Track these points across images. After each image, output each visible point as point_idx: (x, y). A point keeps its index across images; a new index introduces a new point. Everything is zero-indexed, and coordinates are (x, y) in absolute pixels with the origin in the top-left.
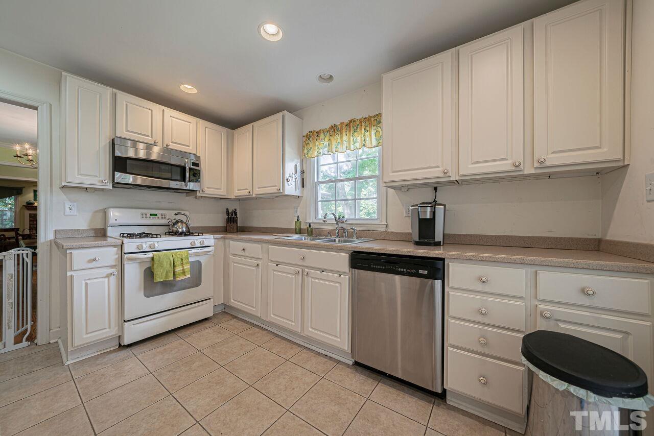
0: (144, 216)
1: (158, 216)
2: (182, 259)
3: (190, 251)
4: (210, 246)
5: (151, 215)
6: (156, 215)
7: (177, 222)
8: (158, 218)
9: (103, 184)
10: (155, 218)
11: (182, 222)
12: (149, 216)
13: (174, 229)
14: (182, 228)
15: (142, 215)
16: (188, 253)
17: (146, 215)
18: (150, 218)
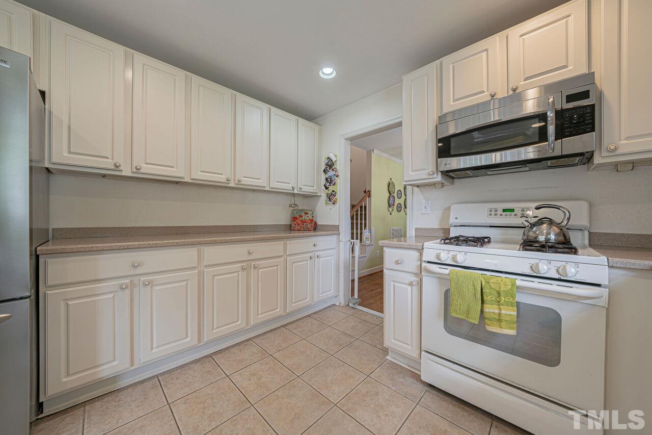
0: (493, 212)
1: (515, 212)
2: (499, 294)
3: (520, 281)
4: (599, 285)
5: (504, 210)
6: (513, 210)
7: (540, 222)
8: (516, 215)
9: (431, 177)
10: (510, 215)
11: (551, 222)
12: (500, 212)
13: (531, 233)
14: (549, 234)
15: (491, 211)
16: (513, 284)
17: (496, 211)
18: (501, 215)
